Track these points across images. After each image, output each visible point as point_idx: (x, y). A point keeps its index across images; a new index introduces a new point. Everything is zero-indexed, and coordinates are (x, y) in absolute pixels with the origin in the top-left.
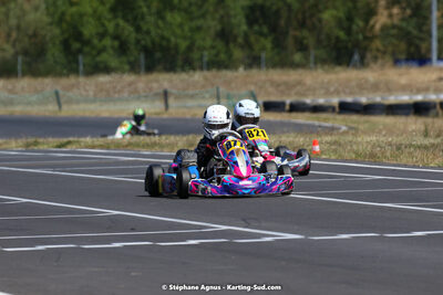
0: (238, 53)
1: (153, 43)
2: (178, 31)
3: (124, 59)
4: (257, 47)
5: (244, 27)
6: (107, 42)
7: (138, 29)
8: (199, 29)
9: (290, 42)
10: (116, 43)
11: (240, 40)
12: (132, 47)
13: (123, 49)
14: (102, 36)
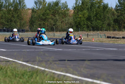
0: (111, 28)
1: (94, 26)
2: (99, 24)
3: (88, 29)
4: (115, 27)
5: (113, 23)
6: (85, 26)
7: (91, 23)
8: (103, 23)
9: (122, 26)
10: (87, 26)
11: (112, 26)
12: (90, 27)
13: (88, 27)
14: (84, 25)
